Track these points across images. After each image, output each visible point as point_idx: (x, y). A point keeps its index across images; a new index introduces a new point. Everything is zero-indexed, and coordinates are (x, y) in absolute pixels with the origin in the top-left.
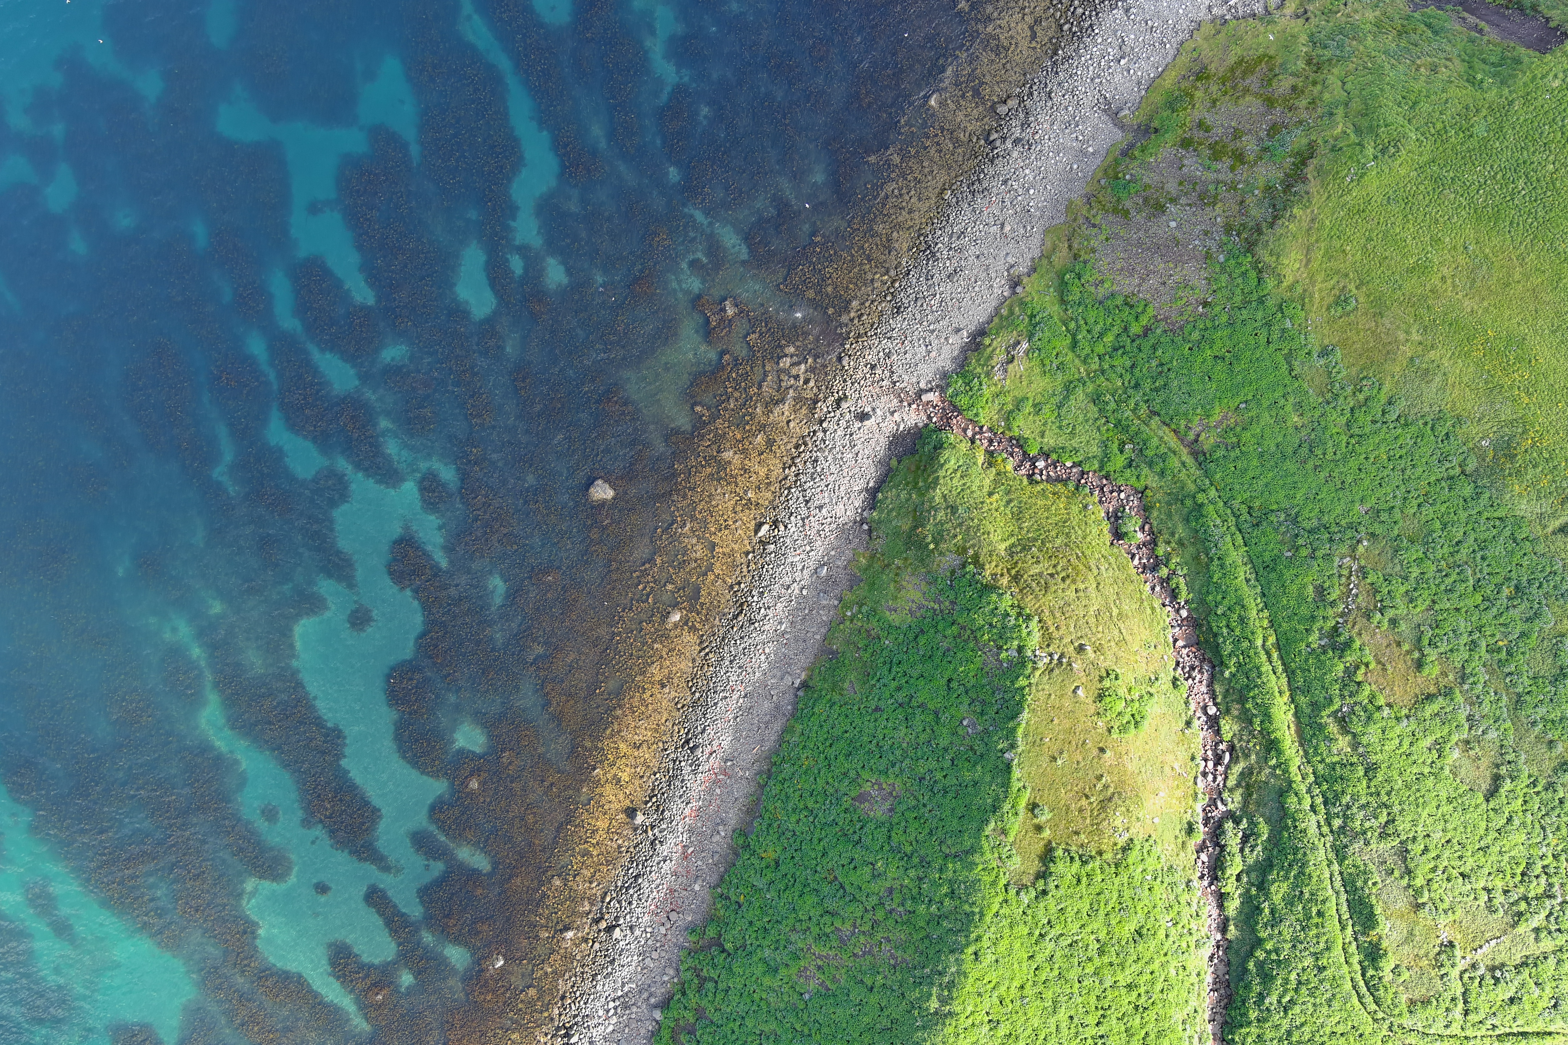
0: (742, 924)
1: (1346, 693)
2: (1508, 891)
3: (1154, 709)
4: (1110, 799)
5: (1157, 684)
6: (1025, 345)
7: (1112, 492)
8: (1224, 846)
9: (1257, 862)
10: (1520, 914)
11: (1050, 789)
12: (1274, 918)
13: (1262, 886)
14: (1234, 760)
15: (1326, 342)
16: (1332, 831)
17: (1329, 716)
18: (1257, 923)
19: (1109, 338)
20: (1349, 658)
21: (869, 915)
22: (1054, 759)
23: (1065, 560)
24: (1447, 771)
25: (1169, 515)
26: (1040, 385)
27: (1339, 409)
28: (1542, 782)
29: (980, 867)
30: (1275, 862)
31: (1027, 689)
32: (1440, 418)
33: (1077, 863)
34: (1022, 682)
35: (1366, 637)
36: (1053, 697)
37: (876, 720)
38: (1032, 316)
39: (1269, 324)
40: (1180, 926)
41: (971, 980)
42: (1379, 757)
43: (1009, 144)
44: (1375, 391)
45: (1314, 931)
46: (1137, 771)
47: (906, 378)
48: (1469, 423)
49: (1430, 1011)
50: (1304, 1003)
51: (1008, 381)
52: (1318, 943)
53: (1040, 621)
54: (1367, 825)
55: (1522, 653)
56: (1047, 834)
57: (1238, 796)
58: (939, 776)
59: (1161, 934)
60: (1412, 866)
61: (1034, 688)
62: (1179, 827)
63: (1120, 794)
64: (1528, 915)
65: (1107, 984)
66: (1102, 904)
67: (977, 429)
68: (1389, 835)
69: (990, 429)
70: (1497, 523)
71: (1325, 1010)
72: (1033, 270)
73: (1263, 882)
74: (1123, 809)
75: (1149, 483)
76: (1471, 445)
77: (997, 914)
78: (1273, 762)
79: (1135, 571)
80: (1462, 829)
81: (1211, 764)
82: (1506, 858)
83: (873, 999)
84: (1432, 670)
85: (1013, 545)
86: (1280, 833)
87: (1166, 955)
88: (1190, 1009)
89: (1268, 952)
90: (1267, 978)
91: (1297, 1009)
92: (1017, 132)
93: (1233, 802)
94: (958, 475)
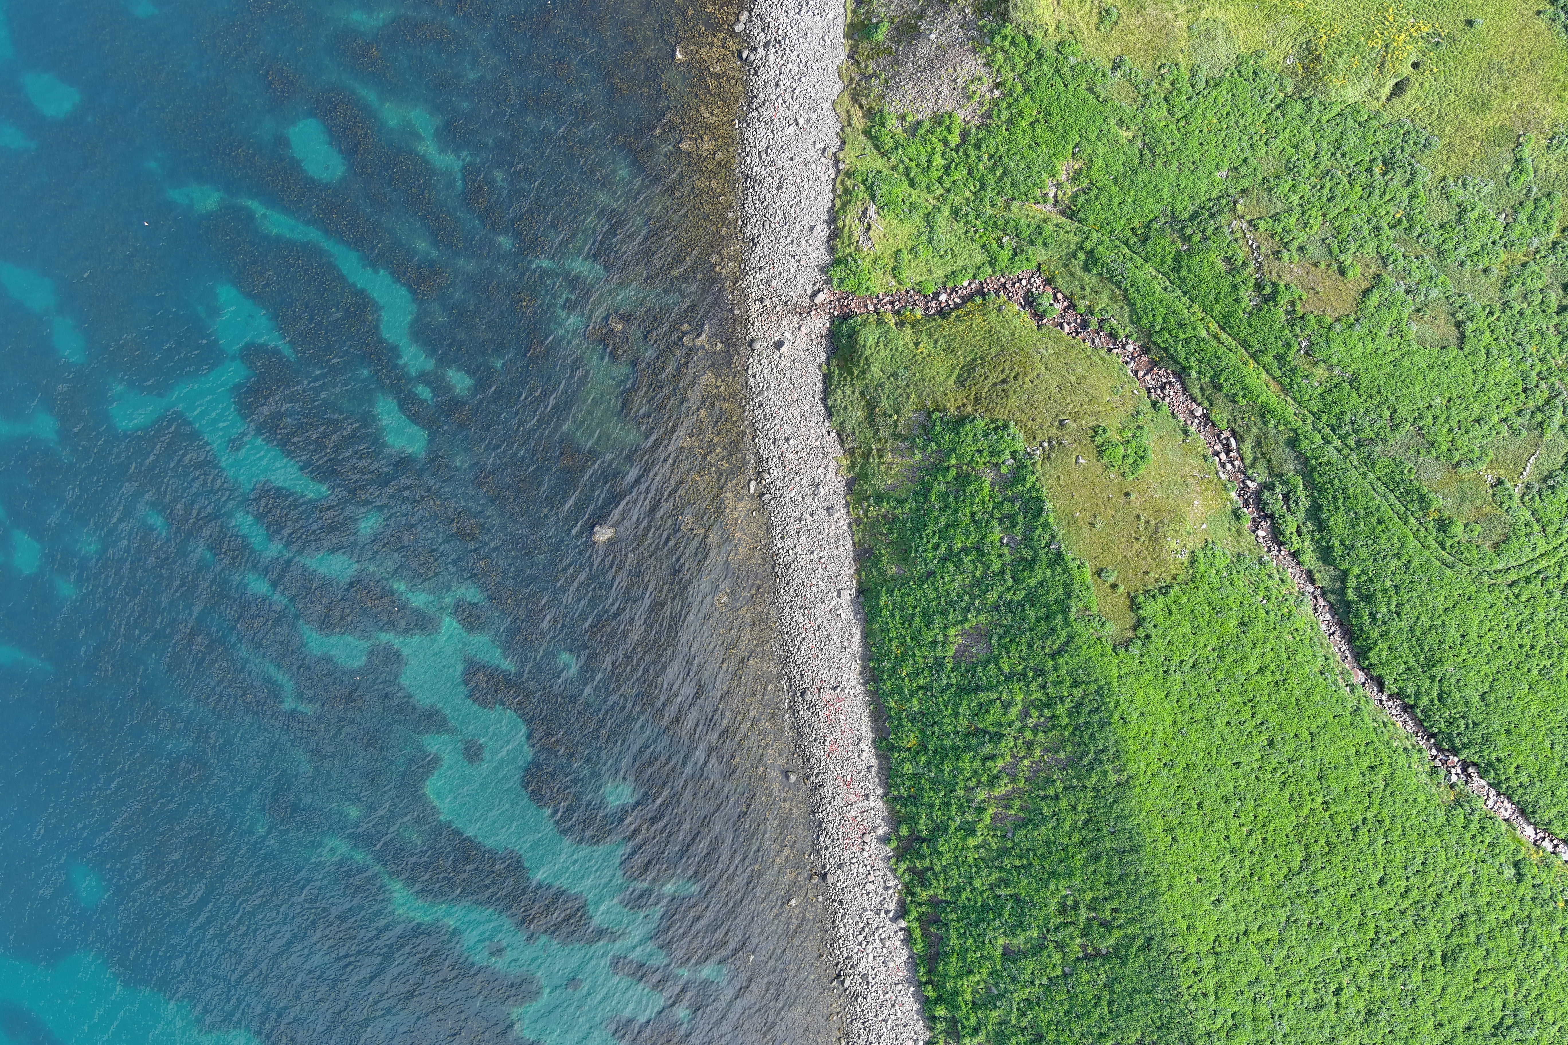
0: (924, 811)
1: (1298, 331)
2: (1521, 411)
3: (1150, 438)
4: (1156, 532)
5: (1141, 417)
6: (873, 208)
7: (1014, 284)
8: (1272, 514)
9: (1307, 511)
10: (1541, 424)
11: (1103, 552)
12: (1346, 547)
13: (1321, 527)
14: (1240, 440)
15: (1112, 57)
16: (1351, 450)
17: (1294, 359)
18: (1335, 560)
19: (938, 161)
20: (1282, 302)
21: (1020, 741)
22: (1092, 525)
23: (1008, 363)
24: (1415, 346)
25: (1072, 274)
26: (904, 232)
27: (1154, 105)
28: (1497, 307)
29: (1084, 648)
30: (1320, 501)
31: (1038, 484)
32: (1241, 61)
33: (1161, 599)
34: (1030, 481)
35: (1286, 278)
36: (1062, 478)
37: (933, 584)
38: (864, 182)
39: (1057, 70)
40: (1273, 599)
41: (1130, 742)
42: (1354, 366)
43: (761, 51)
44: (1175, 72)
45: (1384, 539)
46: (1165, 496)
47: (793, 294)
48: (1267, 52)
49: (1514, 545)
50: (1409, 600)
51: (877, 246)
52: (1392, 545)
53: (1016, 423)
54: (1376, 426)
55: (1420, 213)
56: (1121, 589)
57: (1261, 467)
58: (1009, 596)
59: (1262, 614)
60: (1431, 438)
61: (1043, 479)
62: (1226, 521)
63: (1162, 522)
64: (1548, 420)
65: (1242, 679)
66: (1200, 619)
67: (875, 301)
68: (1399, 425)
69: (886, 294)
70: (1338, 120)
71: (1429, 595)
72: (843, 143)
73: (1320, 524)
74: (1171, 532)
75: (1040, 259)
76: (1279, 69)
77: (1120, 677)
78: (1273, 423)
79: (1070, 337)
80: (1454, 385)
81: (1223, 456)
82: (1504, 387)
83: (1063, 804)
84: (1355, 272)
85: (959, 375)
86: (1311, 476)
87: (1275, 628)
88: (1320, 660)
89: (1358, 577)
90: (1368, 598)
91: (1407, 608)
92: (762, 37)
93: (1259, 475)
94: (882, 346)
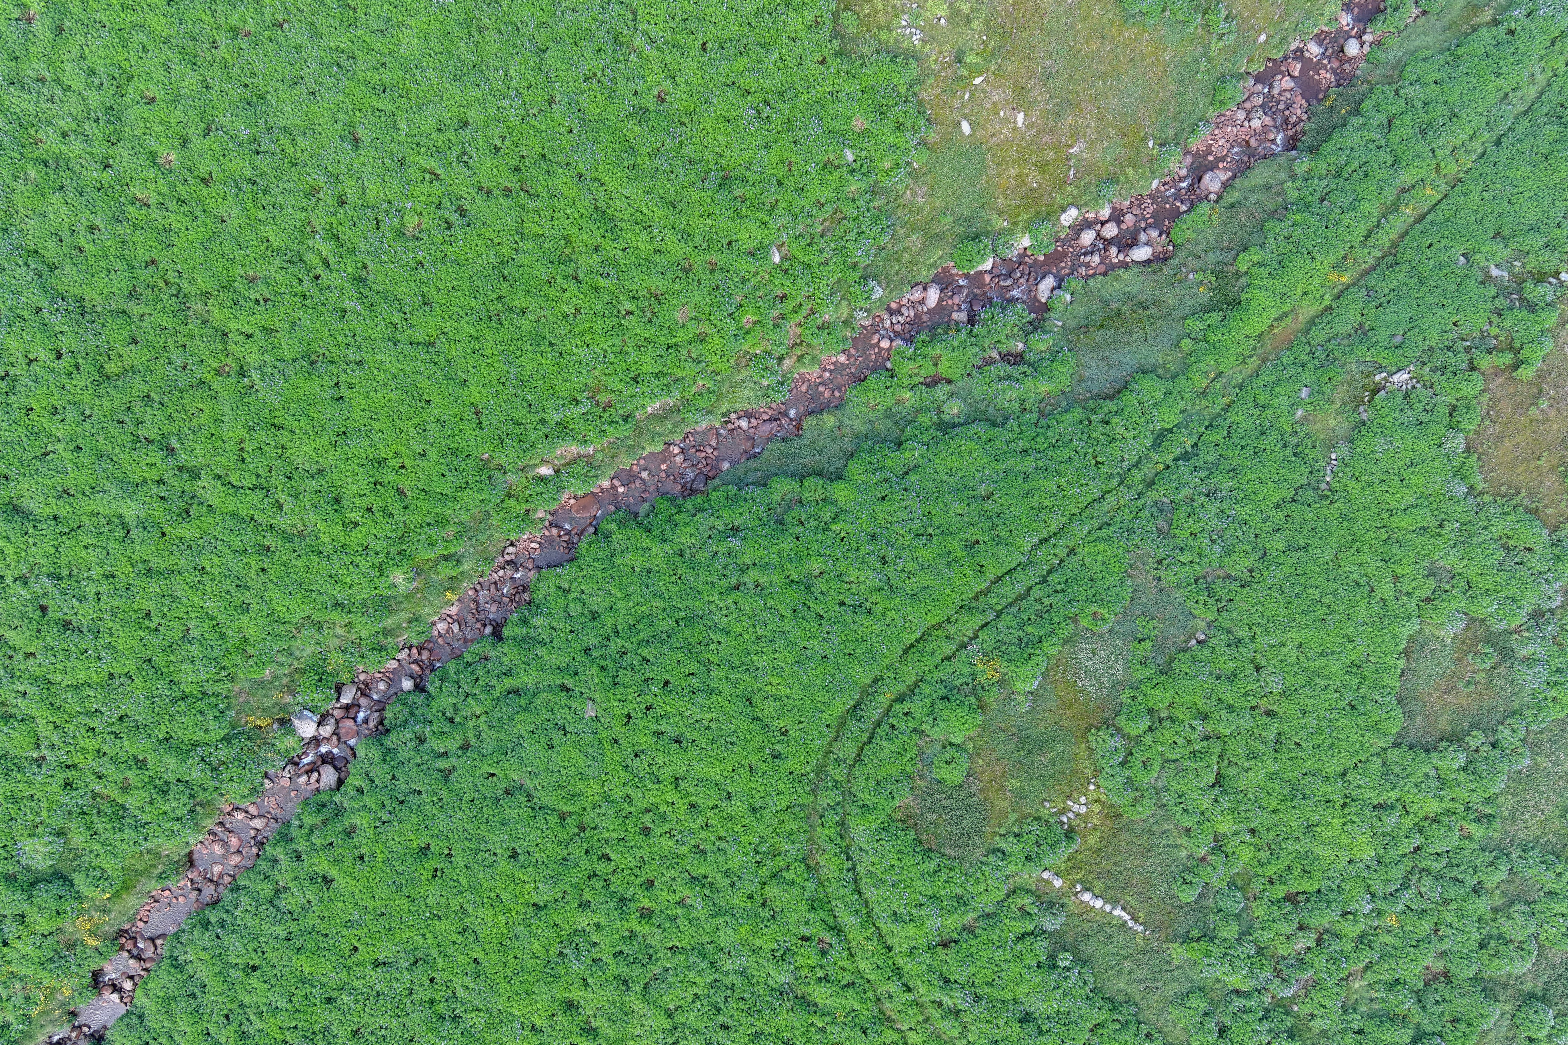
2: (1241, 887)
9: (988, 400)
10: (1210, 936)
12: (903, 476)
14: (1147, 270)
24: (1406, 632)
28: (1493, 833)
45: (927, 556)
49: (912, 869)
50: (775, 612)
52: (913, 575)
54: (1205, 545)
57: (1086, 310)
60: (1182, 664)
62: (968, 206)
64: (1218, 951)
65: (582, 163)
68: (1210, 592)
78: (1199, 327)
86: (1075, 406)
89: (830, 501)
90: (777, 523)
91: (755, 607)
